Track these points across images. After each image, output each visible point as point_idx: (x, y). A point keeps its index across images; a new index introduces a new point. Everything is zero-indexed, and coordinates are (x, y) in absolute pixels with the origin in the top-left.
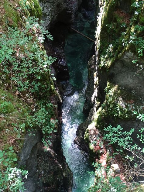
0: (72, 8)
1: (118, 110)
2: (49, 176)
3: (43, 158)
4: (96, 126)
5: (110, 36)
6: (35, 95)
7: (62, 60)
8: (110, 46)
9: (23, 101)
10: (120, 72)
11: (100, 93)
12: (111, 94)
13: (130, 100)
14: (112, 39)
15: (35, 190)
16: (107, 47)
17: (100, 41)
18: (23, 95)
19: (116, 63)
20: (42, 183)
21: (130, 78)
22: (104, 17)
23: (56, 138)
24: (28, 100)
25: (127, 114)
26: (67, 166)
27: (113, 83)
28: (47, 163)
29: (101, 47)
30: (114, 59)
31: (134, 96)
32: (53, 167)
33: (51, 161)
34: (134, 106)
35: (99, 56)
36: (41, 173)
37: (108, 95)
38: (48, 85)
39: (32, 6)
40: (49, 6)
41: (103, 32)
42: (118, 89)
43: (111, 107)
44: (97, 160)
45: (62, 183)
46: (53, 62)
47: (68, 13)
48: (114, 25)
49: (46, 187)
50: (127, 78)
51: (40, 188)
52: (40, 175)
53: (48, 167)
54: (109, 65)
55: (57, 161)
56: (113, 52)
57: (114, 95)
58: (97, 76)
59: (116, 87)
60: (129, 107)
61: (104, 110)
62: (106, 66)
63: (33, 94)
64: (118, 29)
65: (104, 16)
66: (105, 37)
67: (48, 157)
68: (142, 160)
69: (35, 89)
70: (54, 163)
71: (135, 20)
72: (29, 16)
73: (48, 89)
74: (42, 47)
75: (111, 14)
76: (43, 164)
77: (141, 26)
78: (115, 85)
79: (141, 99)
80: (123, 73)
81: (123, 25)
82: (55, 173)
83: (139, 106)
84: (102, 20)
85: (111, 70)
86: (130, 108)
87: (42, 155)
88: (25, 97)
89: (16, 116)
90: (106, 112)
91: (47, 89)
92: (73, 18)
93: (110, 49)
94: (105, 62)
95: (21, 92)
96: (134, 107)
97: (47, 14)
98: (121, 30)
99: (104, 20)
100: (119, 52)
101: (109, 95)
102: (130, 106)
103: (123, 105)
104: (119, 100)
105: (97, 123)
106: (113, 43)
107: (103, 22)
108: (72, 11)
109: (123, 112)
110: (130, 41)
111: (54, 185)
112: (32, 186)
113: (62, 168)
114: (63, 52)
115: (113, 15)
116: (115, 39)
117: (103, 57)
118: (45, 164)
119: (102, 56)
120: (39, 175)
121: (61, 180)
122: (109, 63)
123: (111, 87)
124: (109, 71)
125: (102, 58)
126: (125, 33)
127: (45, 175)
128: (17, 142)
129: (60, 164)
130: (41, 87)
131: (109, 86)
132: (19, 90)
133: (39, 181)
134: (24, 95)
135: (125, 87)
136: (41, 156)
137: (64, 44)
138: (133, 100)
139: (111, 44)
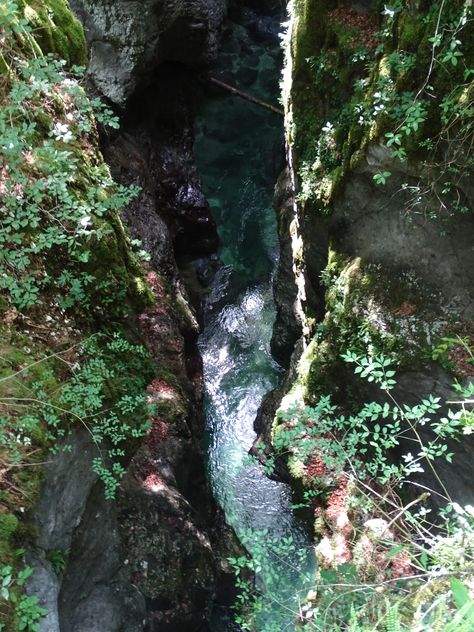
0: (205, 12)
1: (367, 339)
2: (167, 573)
3: (144, 519)
4: (306, 400)
5: (322, 95)
6: (77, 316)
7: (190, 190)
8: (324, 129)
9: (36, 340)
10: (364, 212)
11: (311, 289)
12: (339, 288)
13: (400, 304)
14: (331, 106)
15: (123, 624)
16: (318, 133)
17: (294, 116)
18: (34, 319)
19: (348, 185)
20: (144, 601)
21: (395, 230)
22: (298, 33)
23: (184, 449)
24: (53, 334)
25: (394, 353)
26: (230, 536)
27: (346, 254)
28: (158, 534)
29: (298, 134)
30: (340, 172)
31: (414, 290)
32: (178, 545)
33: (169, 525)
34: (414, 322)
35: (297, 166)
36: (139, 566)
37: (331, 294)
38: (119, 279)
39: (45, 20)
40: (127, 13)
41: (301, 83)
42: (362, 269)
43: (344, 331)
44: (318, 509)
45: (214, 595)
46: (127, 200)
47: (195, 29)
48: (332, 59)
49: (160, 609)
50: (389, 230)
51: (138, 617)
52: (136, 575)
53: (160, 544)
54: (328, 194)
55: (190, 524)
56: (336, 149)
57: (351, 292)
58: (300, 231)
59: (355, 265)
60: (399, 328)
61: (324, 345)
62: (319, 197)
63: (70, 312)
64: (345, 71)
65: (296, 33)
66: (308, 101)
67: (159, 512)
68: (394, 508)
69: (74, 296)
70: (180, 532)
71: (387, 34)
72: (38, 55)
73: (123, 293)
74: (92, 153)
75: (319, 23)
76: (144, 538)
77: (408, 55)
78: (353, 258)
79: (438, 298)
80: (376, 217)
81: (359, 57)
82: (187, 563)
83: (431, 320)
84: (292, 43)
85: (336, 209)
86: (403, 332)
87: (139, 507)
88: (43, 327)
89: (10, 391)
90: (331, 349)
91: (118, 291)
92: (213, 45)
93: (327, 139)
94: (314, 185)
95: (25, 311)
96: (413, 326)
97: (123, 39)
98: (354, 72)
99: (299, 45)
100: (354, 148)
101: (337, 292)
102: (403, 323)
103: (380, 322)
104: (366, 309)
105: (309, 387)
106: (336, 119)
107: (295, 52)
108: (206, 22)
109: (381, 346)
110: (376, 108)
111: (187, 603)
112: (109, 614)
113: (208, 544)
114: (191, 163)
115: (325, 26)
116: (339, 106)
117: (307, 168)
118: (151, 537)
119: (305, 166)
120: (134, 574)
121: (208, 583)
122: (327, 186)
123: (340, 266)
124: (330, 215)
125: (304, 172)
126: (364, 82)
127: (154, 571)
128: (15, 476)
129: (201, 532)
130: (97, 288)
131: (334, 264)
132: (17, 306)
133: (131, 593)
134: (39, 319)
135: (383, 262)
136: (137, 511)
137: (191, 134)
138: (412, 302)
139: (328, 124)
